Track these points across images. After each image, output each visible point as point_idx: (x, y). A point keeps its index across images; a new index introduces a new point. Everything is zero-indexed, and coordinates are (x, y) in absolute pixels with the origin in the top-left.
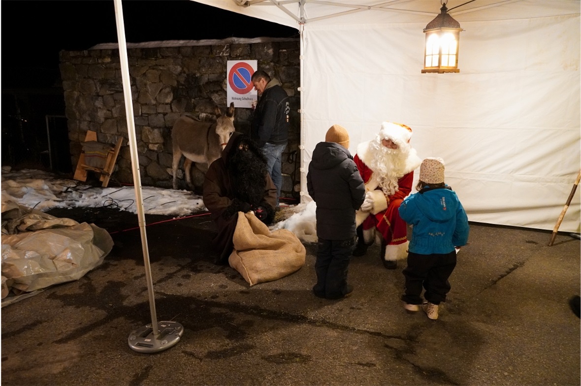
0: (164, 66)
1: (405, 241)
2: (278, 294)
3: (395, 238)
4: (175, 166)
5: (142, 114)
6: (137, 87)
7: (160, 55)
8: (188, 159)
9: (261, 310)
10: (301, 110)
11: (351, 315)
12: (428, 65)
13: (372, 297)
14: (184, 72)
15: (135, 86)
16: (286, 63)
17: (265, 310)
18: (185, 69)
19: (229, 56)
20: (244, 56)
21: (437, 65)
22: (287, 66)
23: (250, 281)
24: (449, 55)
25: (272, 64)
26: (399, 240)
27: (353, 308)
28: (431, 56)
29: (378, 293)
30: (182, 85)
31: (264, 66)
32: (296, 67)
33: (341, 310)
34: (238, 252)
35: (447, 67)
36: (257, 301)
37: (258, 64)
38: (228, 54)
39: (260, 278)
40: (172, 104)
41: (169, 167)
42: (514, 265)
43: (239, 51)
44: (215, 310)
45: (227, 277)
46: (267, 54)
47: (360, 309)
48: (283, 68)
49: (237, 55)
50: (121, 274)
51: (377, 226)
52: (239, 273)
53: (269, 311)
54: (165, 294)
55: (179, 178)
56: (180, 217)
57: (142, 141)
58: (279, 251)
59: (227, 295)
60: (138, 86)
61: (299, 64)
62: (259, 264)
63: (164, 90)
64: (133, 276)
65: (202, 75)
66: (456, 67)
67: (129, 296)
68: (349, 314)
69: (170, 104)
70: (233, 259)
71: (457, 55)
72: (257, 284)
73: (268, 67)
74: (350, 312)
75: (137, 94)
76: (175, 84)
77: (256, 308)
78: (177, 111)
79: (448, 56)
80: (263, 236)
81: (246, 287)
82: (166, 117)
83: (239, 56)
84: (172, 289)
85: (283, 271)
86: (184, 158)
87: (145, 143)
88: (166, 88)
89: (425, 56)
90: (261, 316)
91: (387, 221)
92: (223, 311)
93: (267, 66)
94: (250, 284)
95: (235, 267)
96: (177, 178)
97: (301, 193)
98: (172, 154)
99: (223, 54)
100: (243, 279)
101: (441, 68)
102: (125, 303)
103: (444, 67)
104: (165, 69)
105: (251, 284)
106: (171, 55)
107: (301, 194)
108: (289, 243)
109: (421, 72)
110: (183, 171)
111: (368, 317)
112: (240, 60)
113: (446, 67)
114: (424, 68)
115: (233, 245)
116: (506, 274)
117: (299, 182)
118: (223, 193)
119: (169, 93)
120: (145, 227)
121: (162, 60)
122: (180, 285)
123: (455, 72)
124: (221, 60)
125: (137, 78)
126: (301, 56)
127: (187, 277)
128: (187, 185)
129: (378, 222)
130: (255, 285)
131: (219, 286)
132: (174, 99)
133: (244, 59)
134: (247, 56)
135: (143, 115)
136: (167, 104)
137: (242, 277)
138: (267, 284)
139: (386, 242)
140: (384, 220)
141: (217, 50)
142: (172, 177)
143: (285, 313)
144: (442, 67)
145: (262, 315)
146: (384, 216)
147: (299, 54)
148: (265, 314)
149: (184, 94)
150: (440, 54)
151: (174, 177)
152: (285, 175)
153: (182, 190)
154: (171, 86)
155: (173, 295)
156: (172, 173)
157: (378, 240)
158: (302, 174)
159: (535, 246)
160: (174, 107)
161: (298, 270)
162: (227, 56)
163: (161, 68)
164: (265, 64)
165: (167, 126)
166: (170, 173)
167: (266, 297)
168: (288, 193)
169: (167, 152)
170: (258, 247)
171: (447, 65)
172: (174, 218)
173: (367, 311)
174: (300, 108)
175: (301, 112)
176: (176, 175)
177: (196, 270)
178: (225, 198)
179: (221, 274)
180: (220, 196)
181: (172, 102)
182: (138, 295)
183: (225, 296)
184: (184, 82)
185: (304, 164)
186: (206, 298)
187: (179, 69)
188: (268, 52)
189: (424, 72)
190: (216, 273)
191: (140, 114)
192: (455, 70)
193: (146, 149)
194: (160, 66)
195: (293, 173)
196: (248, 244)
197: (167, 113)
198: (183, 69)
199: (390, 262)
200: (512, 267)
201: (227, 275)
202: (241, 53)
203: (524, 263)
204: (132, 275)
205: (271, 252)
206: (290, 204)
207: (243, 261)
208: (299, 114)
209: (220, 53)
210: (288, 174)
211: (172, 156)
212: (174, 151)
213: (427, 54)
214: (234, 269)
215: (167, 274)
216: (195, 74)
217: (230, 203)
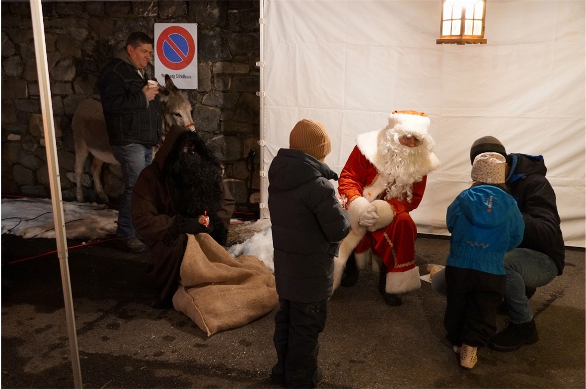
0: (61, 28)
1: (412, 267)
2: (248, 345)
3: (399, 263)
4: (79, 170)
5: (29, 95)
6: (21, 57)
7: (57, 13)
8: (98, 159)
9: (227, 369)
10: (260, 93)
11: (352, 371)
12: (446, 32)
13: (376, 345)
14: (92, 38)
15: (18, 57)
16: (238, 29)
17: (234, 370)
18: (93, 34)
19: (156, 17)
20: (178, 17)
21: (459, 33)
22: (239, 32)
23: (208, 329)
24: (474, 19)
25: (218, 29)
26: (404, 265)
27: (352, 361)
28: (450, 21)
29: (384, 339)
30: (90, 56)
31: (206, 31)
32: (250, 34)
33: (338, 365)
34: (187, 288)
35: (472, 36)
36: (219, 358)
37: (198, 29)
38: (155, 15)
39: (220, 324)
40: (75, 82)
41: (70, 171)
42: (552, 296)
43: (171, 11)
44: (161, 373)
45: (172, 325)
46: (210, 15)
47: (363, 362)
48: (234, 35)
49: (168, 16)
50: (16, 326)
51: (376, 247)
52: (189, 319)
53: (239, 370)
54: (85, 353)
55: (85, 187)
56: (93, 241)
57: (30, 134)
58: (245, 285)
59: (176, 351)
60: (23, 56)
61: (257, 30)
62: (219, 305)
63: (62, 63)
64: (34, 329)
65: (118, 43)
66: (483, 36)
67: (30, 358)
68: (349, 369)
69: (72, 83)
70: (180, 299)
71: (483, 20)
72: (217, 333)
73: (212, 33)
74: (351, 367)
75: (22, 67)
76: (79, 54)
77: (219, 367)
78: (82, 92)
79: (472, 21)
80: (222, 264)
81: (202, 337)
82: (65, 100)
83: (172, 18)
84: (96, 345)
85: (251, 314)
86: (91, 157)
87: (35, 137)
88: (65, 59)
89: (442, 21)
90: (228, 378)
91: (389, 241)
92: (174, 373)
93: (210, 31)
94: (207, 333)
95: (182, 310)
96: (83, 186)
97: (261, 205)
98: (73, 152)
99: (148, 14)
100: (195, 326)
101: (464, 38)
102: (27, 369)
103: (468, 36)
104: (64, 33)
105: (209, 334)
106: (72, 13)
107: (261, 207)
108: (258, 275)
109: (436, 43)
110: (91, 176)
111: (376, 374)
112: (173, 22)
113: (470, 36)
114: (440, 37)
115: (180, 279)
116: (544, 307)
117: (258, 190)
118: (161, 210)
119: (69, 67)
120: (67, 259)
121: (60, 20)
122: (105, 339)
123: (481, 43)
124: (145, 23)
125: (21, 44)
126: (260, 20)
127: (115, 326)
128: (97, 196)
129: (376, 242)
130: (214, 334)
131: (164, 338)
132: (77, 75)
133: (179, 22)
134: (183, 17)
135: (31, 97)
136: (66, 82)
137: (194, 323)
138: (230, 332)
139: (386, 268)
140: (385, 240)
141: (139, 9)
142: (75, 185)
143: (262, 372)
144: (465, 36)
145: (230, 376)
146: (385, 235)
147: (258, 17)
148: (233, 374)
149: (92, 68)
150: (463, 19)
151: (79, 185)
152: (237, 181)
153: (91, 202)
154: (73, 57)
155: (97, 354)
156: (75, 179)
157: (376, 266)
158: (262, 179)
159: (573, 268)
160: (77, 87)
161: (271, 311)
162: (154, 17)
163: (58, 31)
164: (207, 29)
165: (67, 113)
166: (72, 179)
167: (232, 351)
168: (242, 205)
169: (66, 149)
170: (217, 281)
171: (471, 34)
172: (84, 243)
173: (373, 364)
174: (259, 90)
175: (260, 95)
176: (81, 182)
177: (128, 317)
178: (163, 216)
179: (163, 320)
180: (155, 215)
181: (74, 80)
182: (45, 356)
183: (173, 352)
184: (92, 52)
185: (265, 165)
186: (146, 356)
187: (85, 33)
188: (212, 13)
189: (439, 42)
190: (155, 319)
191: (27, 95)
192: (481, 40)
193: (36, 146)
194: (56, 28)
195: (247, 178)
196: (201, 277)
197: (66, 96)
198: (90, 33)
199: (393, 295)
200: (550, 297)
201: (173, 322)
202: (174, 13)
203: (563, 292)
204: (32, 327)
205: (234, 287)
206: (245, 221)
207: (196, 302)
208: (258, 98)
209: (143, 12)
210: (240, 179)
211: (75, 156)
212: (76, 149)
213: (444, 19)
214: (181, 313)
215: (85, 323)
216: (107, 41)
217: (171, 220)
